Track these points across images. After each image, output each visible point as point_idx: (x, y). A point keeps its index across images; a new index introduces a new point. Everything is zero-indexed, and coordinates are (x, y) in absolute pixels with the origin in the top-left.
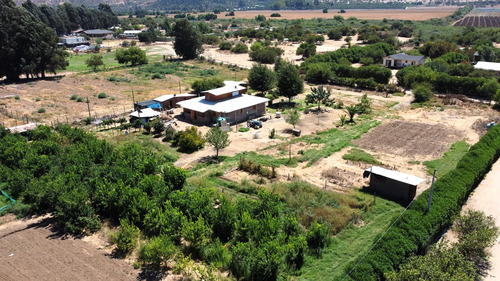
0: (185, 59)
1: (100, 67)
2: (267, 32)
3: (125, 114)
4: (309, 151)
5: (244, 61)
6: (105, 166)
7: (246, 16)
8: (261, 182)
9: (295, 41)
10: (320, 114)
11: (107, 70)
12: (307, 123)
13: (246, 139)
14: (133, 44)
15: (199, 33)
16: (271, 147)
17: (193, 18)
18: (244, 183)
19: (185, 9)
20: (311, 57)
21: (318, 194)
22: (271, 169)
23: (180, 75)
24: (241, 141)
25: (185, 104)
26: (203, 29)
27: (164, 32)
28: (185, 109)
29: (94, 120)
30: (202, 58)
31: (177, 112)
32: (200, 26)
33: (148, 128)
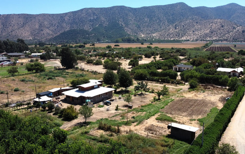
0: (67, 69)
1: (16, 74)
2: (113, 54)
3: (30, 100)
4: (137, 116)
5: (101, 69)
6: (17, 131)
7: (101, 46)
8: (111, 135)
9: (128, 58)
10: (143, 96)
11: (20, 75)
12: (136, 101)
13: (102, 111)
14: (37, 60)
15: (75, 55)
16: (116, 115)
17: (72, 47)
18: (101, 137)
19: (67, 42)
20: (136, 67)
21: (143, 140)
22: (117, 128)
23: (64, 77)
24: (99, 113)
25: (66, 93)
26: (78, 53)
27: (55, 54)
28: (67, 96)
29: (11, 104)
30: (77, 68)
31: (62, 98)
32: (76, 51)
33: (44, 108)
